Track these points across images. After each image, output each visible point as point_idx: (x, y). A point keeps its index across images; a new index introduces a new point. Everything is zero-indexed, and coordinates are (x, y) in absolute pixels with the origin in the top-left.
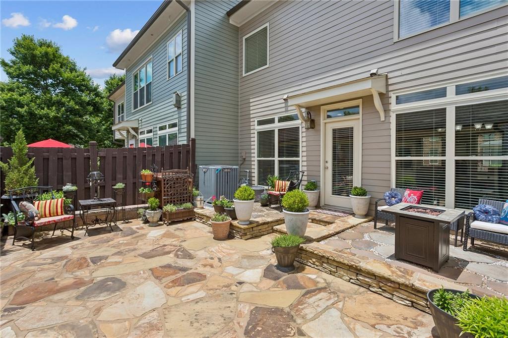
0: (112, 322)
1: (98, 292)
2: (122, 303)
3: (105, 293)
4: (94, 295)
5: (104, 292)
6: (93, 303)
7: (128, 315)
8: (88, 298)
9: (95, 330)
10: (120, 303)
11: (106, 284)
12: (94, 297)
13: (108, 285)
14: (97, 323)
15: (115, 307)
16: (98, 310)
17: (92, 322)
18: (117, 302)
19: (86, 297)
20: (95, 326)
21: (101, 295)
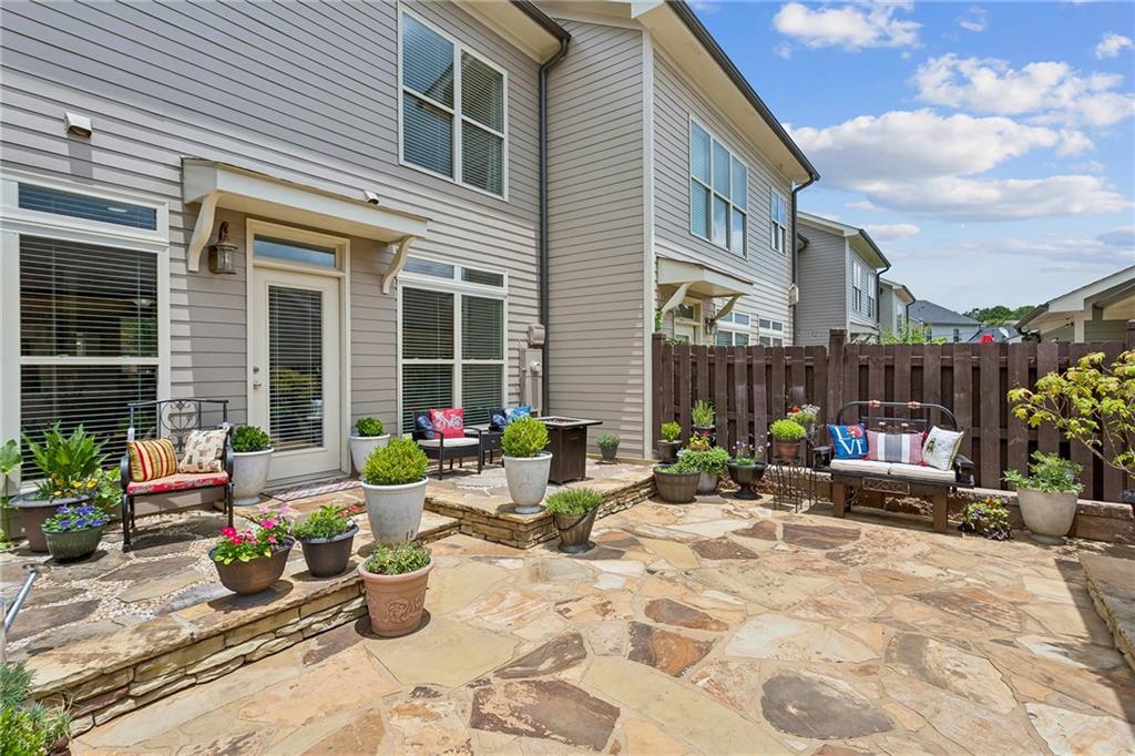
0: (862, 641)
1: (836, 708)
2: (819, 653)
3: (826, 692)
4: (851, 705)
5: (827, 697)
6: (865, 691)
7: (830, 633)
8: (866, 707)
9: (891, 647)
10: (823, 656)
11: (805, 713)
12: (851, 700)
13: (800, 708)
14: (882, 654)
15: (837, 656)
16: (865, 670)
17: (888, 659)
18: (827, 660)
19: (867, 714)
20: (888, 653)
21: (835, 694)
